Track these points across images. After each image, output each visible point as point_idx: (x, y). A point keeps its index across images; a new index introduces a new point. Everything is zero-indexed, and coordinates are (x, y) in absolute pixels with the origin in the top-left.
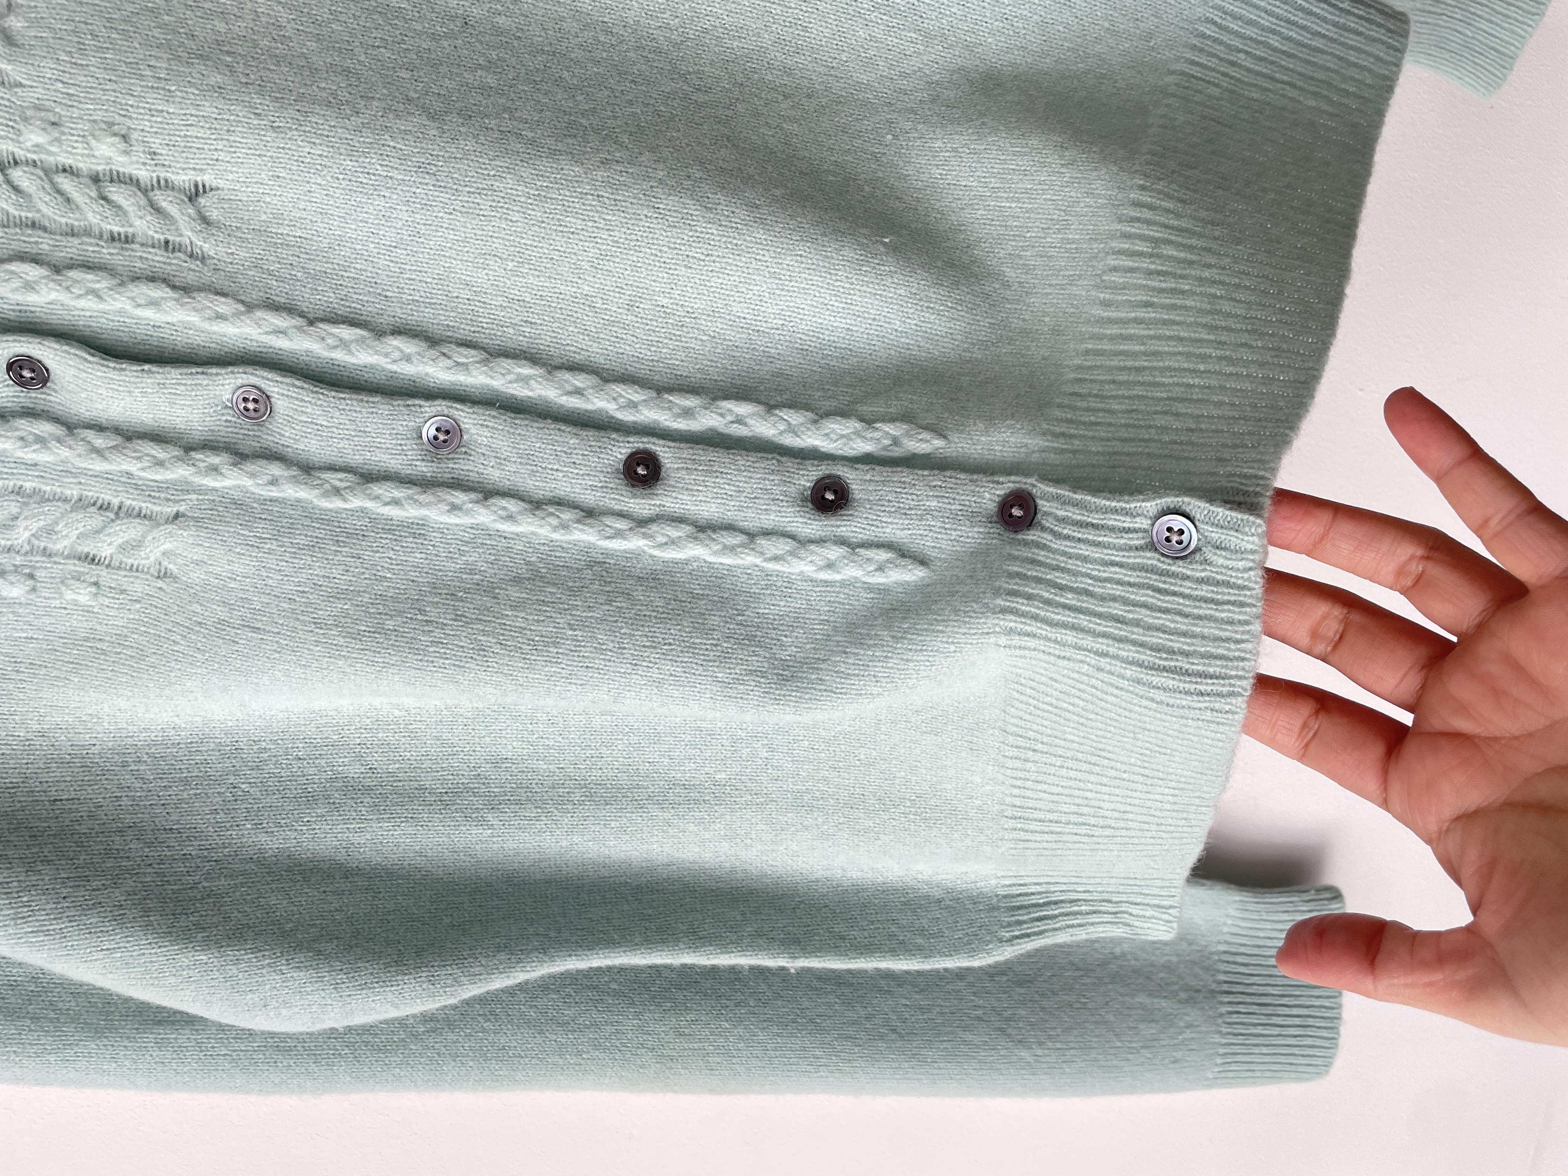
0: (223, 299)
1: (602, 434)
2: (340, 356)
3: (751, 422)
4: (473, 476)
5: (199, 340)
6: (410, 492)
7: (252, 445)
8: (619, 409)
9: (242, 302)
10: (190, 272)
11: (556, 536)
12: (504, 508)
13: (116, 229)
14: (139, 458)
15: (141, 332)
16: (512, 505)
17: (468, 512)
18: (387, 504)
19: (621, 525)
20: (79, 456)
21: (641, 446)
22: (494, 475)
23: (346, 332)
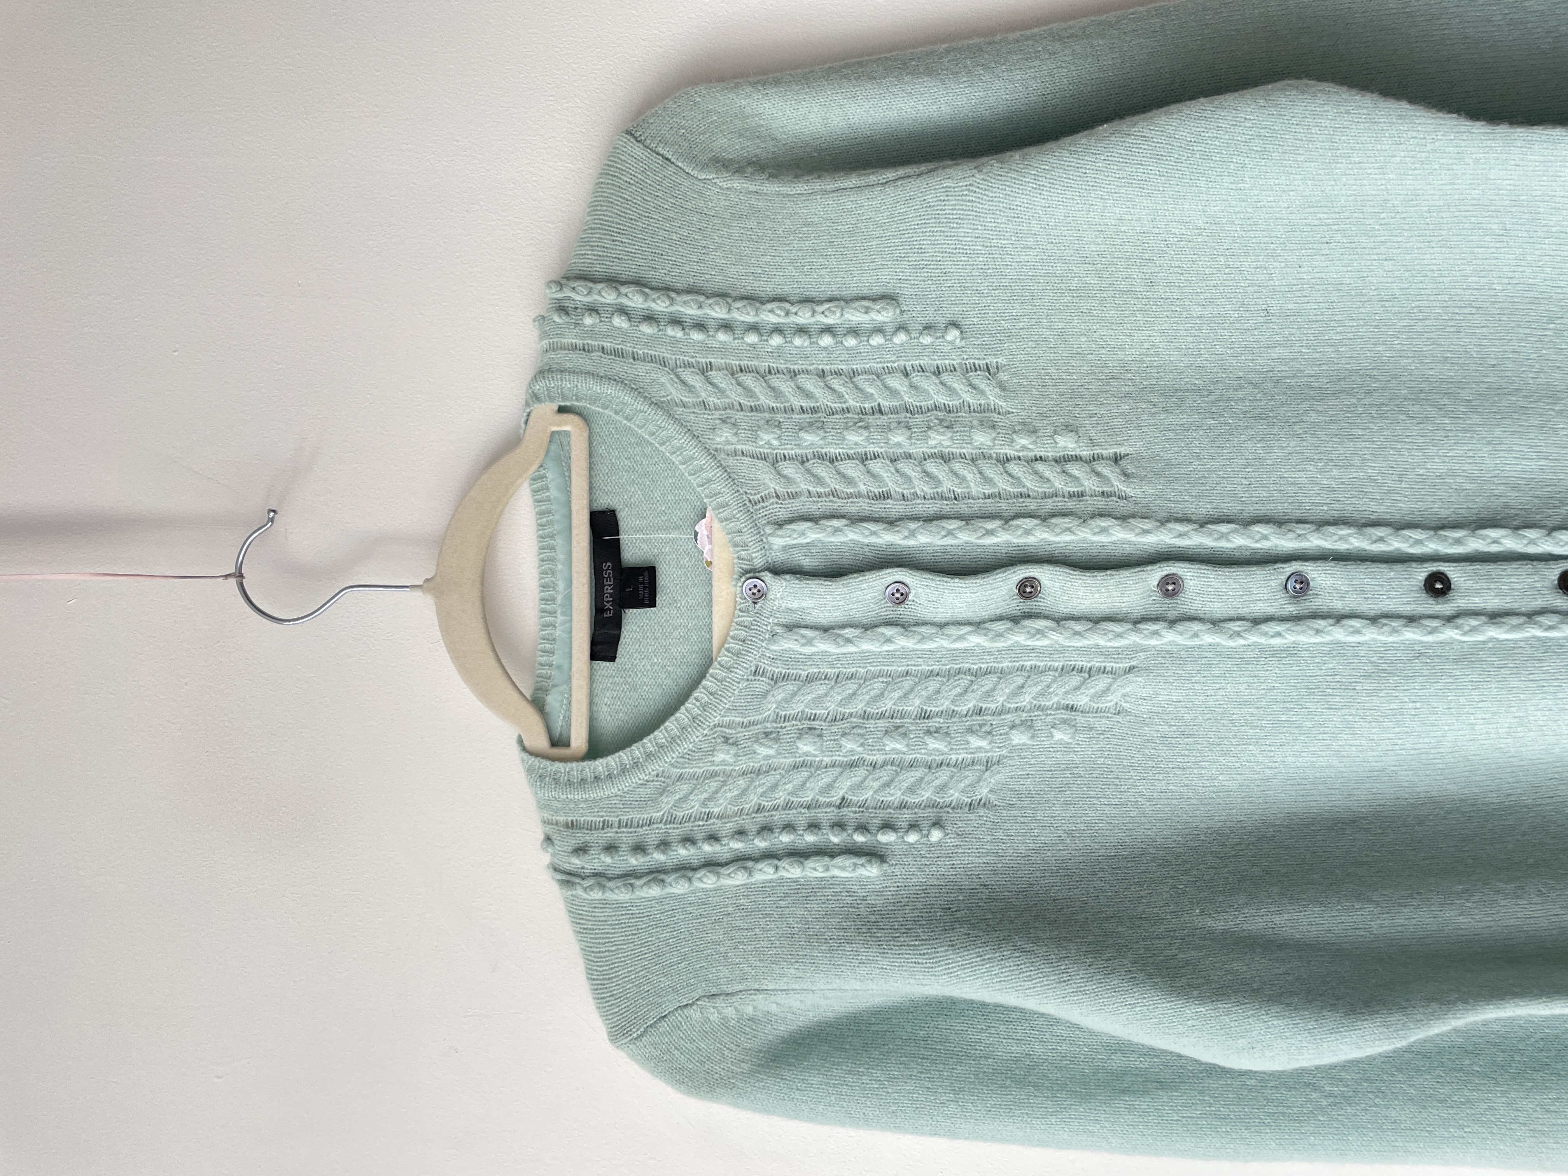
0: (1146, 520)
1: (1406, 565)
2: (1224, 544)
3: (1504, 541)
4: (1324, 609)
5: (1128, 549)
6: (1288, 626)
7: (1172, 614)
8: (1411, 546)
9: (1158, 521)
10: (1123, 507)
11: (1391, 639)
12: (1352, 626)
13: (1072, 490)
14: (1105, 634)
15: (1094, 551)
16: (1356, 623)
17: (1328, 633)
18: (1272, 637)
19: (1435, 623)
20: (1067, 638)
21: (1434, 569)
22: (1338, 605)
23: (1224, 528)
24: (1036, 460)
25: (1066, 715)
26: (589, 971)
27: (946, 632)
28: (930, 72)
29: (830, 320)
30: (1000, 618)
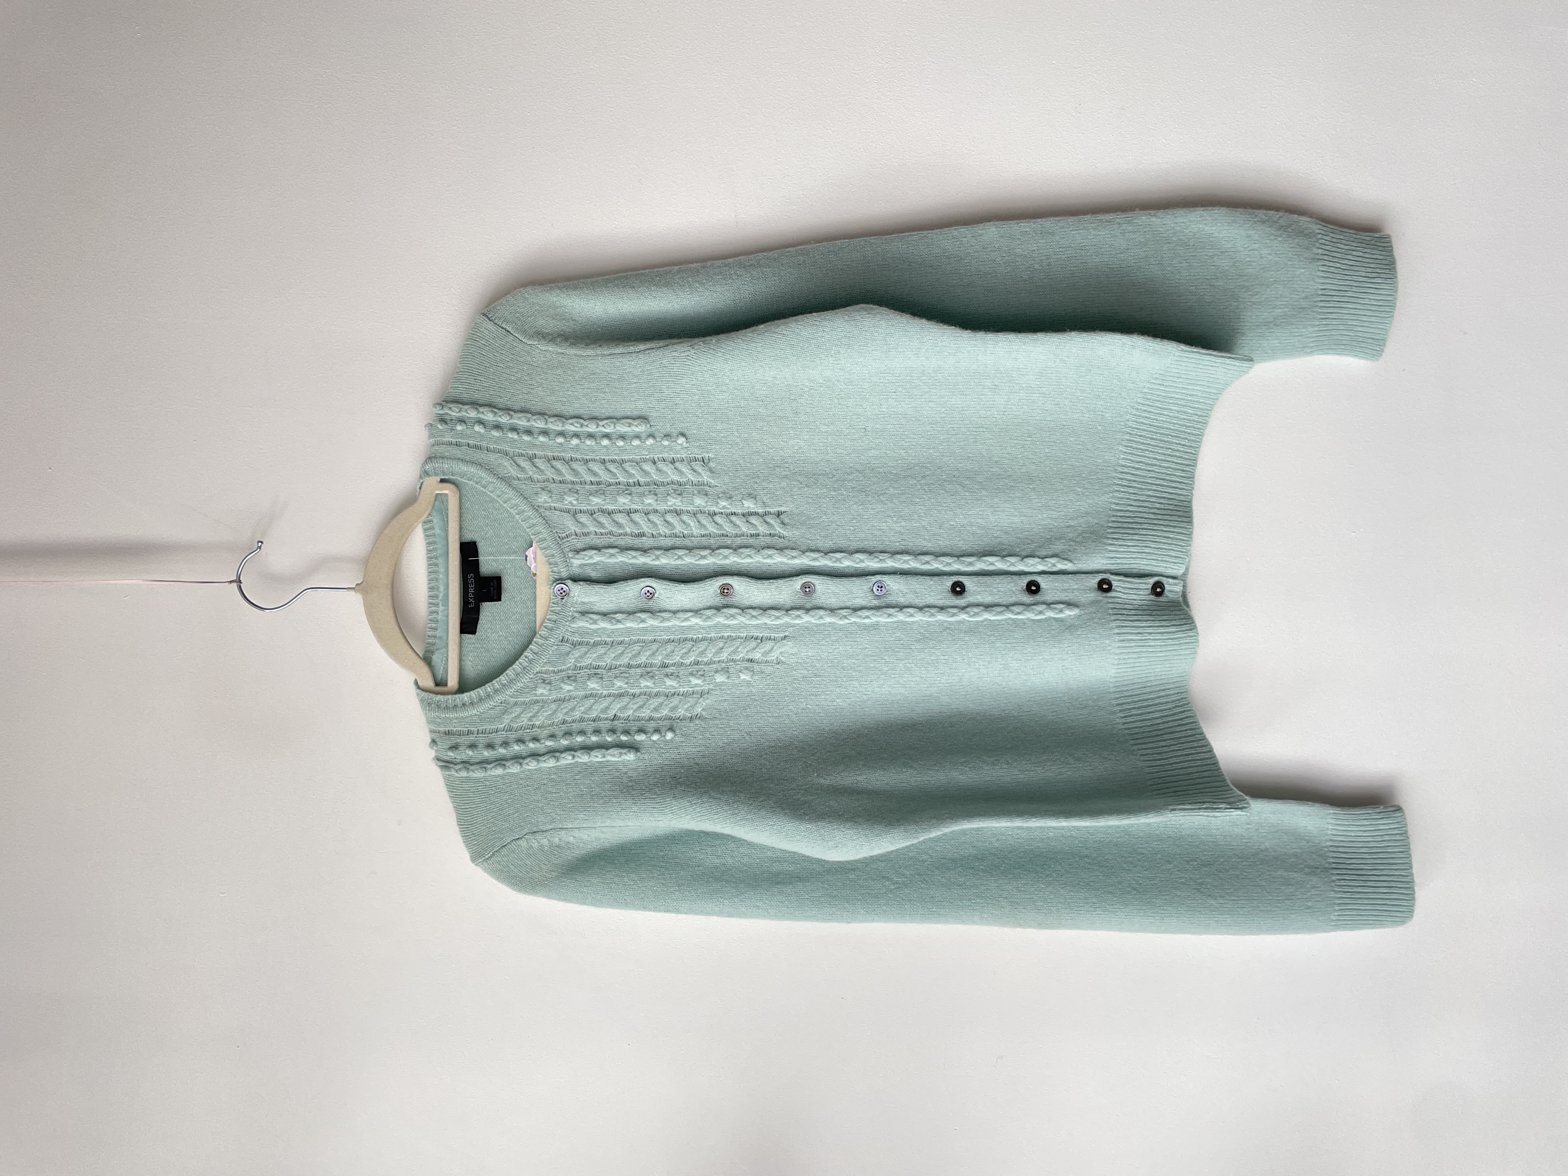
0: (794, 551)
1: (940, 577)
2: (837, 565)
3: (996, 564)
4: (894, 602)
5: (784, 568)
6: (873, 612)
7: (808, 606)
8: (944, 566)
9: (800, 551)
10: (780, 542)
11: (930, 619)
12: (909, 612)
13: (752, 532)
14: (770, 617)
15: (764, 568)
16: (911, 610)
17: (895, 616)
18: (864, 618)
19: (955, 611)
20: (748, 619)
21: (956, 580)
22: (902, 600)
23: (838, 555)
24: (732, 514)
25: (748, 665)
26: (459, 820)
27: (677, 616)
28: (667, 285)
29: (608, 430)
30: (709, 608)
